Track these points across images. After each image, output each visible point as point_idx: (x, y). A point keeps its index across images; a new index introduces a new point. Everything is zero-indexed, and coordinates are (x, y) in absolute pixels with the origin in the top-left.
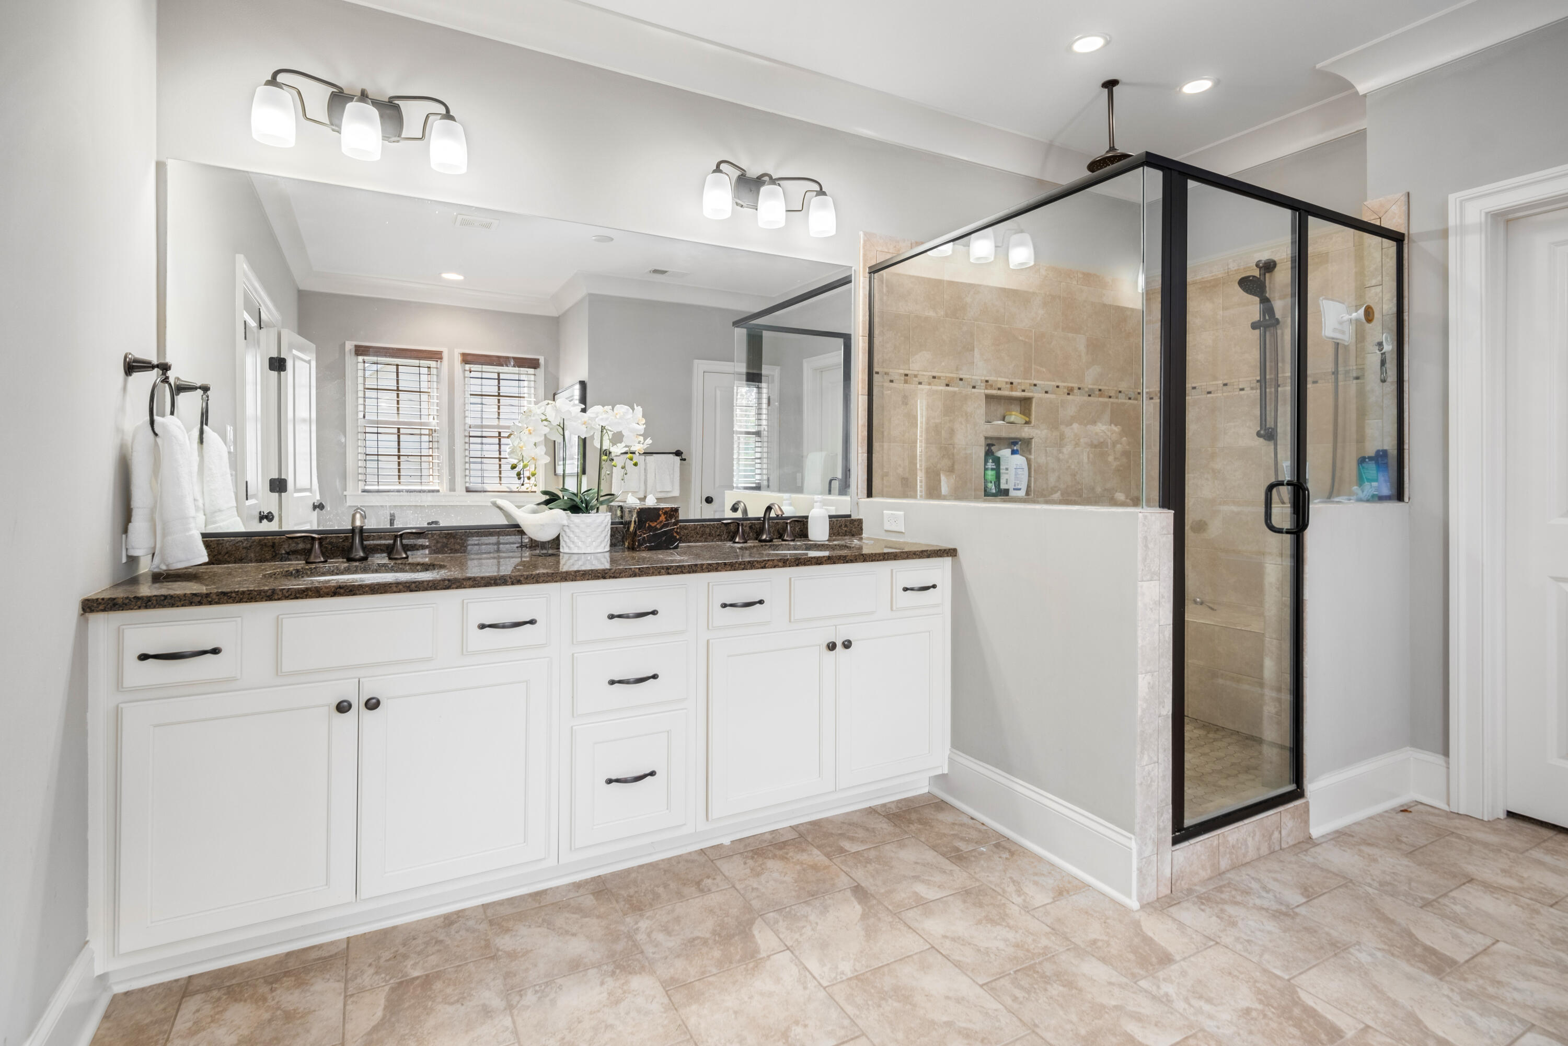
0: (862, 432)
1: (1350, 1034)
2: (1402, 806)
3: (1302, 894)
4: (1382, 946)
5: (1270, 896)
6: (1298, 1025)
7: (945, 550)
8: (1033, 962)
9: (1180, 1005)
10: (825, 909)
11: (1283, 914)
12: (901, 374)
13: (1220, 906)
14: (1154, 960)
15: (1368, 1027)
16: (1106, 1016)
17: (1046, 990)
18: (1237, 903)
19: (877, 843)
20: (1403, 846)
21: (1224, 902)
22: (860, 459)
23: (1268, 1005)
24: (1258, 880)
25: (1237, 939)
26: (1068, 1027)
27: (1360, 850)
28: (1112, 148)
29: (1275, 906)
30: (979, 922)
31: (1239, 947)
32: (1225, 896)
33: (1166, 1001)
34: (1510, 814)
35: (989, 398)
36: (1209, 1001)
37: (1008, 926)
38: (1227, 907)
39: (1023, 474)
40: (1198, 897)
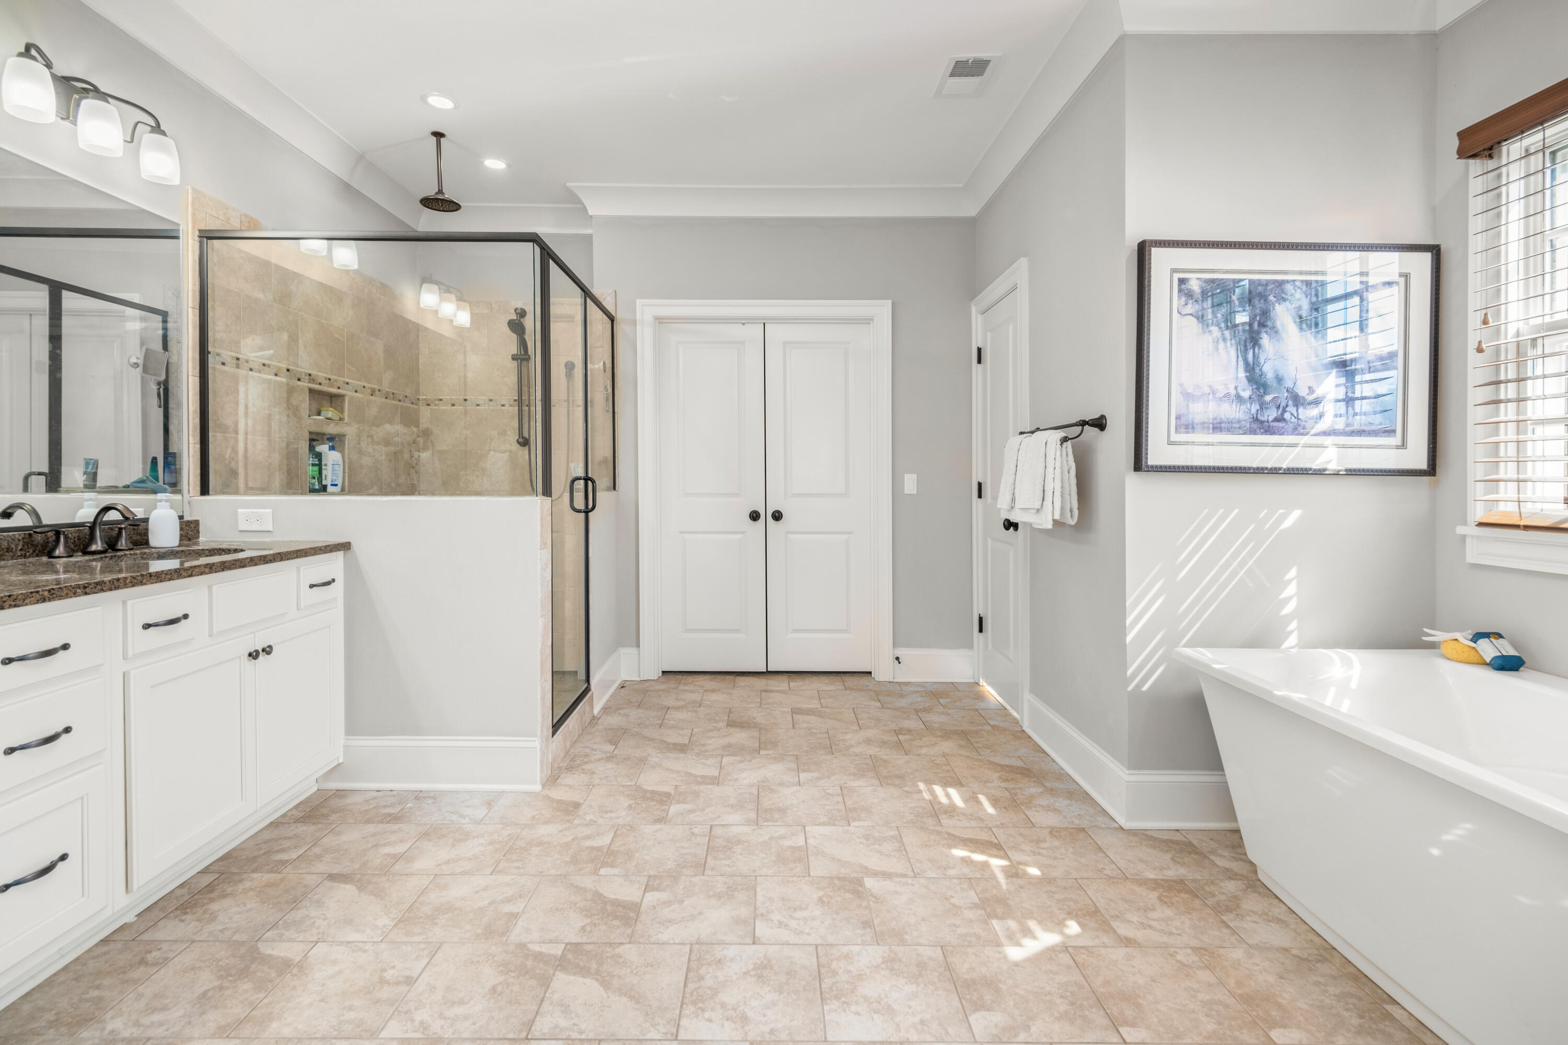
0: (194, 419)
1: (672, 792)
2: (620, 685)
3: (611, 745)
4: (658, 751)
5: (598, 752)
6: (653, 800)
7: (342, 544)
8: (509, 846)
9: (601, 821)
10: (319, 904)
11: (610, 758)
12: (233, 357)
13: (580, 768)
14: (571, 809)
15: (676, 786)
16: (572, 846)
17: (530, 854)
18: (586, 763)
19: (311, 842)
20: (634, 704)
21: (579, 765)
22: (191, 450)
23: (636, 799)
24: (587, 747)
25: (601, 779)
26: (558, 862)
27: (619, 713)
28: (440, 191)
29: (605, 756)
30: (453, 846)
31: (604, 782)
32: (578, 762)
33: (592, 823)
34: (663, 672)
35: (311, 391)
36: (611, 811)
37: (474, 837)
38: (584, 767)
39: (339, 470)
40: (566, 769)
